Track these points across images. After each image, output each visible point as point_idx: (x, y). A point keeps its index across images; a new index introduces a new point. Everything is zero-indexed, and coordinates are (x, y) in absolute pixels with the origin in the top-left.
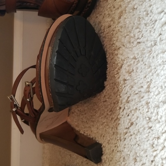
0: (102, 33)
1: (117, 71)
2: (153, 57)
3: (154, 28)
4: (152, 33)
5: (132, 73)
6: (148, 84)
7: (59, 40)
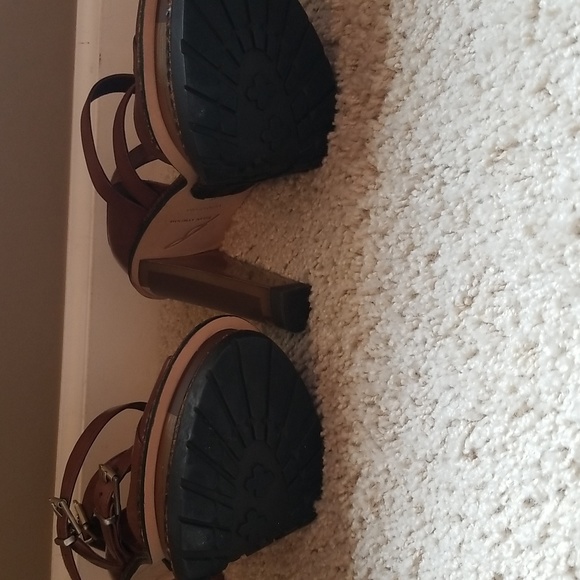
0: (310, 360)
1: (345, 486)
2: (429, 493)
3: (433, 415)
4: (427, 427)
5: (381, 507)
6: (414, 557)
7: (196, 410)
